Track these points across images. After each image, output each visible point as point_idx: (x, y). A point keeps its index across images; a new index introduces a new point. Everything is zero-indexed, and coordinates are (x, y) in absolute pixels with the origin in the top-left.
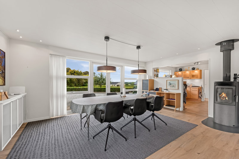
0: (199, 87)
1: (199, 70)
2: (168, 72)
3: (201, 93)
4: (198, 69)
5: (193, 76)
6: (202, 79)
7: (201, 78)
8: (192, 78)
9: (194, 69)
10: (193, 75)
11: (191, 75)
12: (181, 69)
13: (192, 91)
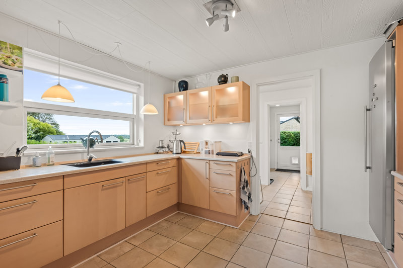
0: (242, 154)
1: (240, 83)
2: (134, 90)
3: (247, 183)
4: (237, 79)
5: (222, 111)
6: (252, 124)
7: (247, 119)
8: (220, 119)
9: (223, 80)
10: (221, 104)
11: (214, 104)
12: (186, 83)
13: (214, 177)
